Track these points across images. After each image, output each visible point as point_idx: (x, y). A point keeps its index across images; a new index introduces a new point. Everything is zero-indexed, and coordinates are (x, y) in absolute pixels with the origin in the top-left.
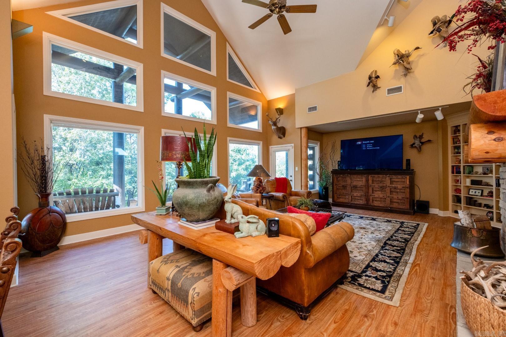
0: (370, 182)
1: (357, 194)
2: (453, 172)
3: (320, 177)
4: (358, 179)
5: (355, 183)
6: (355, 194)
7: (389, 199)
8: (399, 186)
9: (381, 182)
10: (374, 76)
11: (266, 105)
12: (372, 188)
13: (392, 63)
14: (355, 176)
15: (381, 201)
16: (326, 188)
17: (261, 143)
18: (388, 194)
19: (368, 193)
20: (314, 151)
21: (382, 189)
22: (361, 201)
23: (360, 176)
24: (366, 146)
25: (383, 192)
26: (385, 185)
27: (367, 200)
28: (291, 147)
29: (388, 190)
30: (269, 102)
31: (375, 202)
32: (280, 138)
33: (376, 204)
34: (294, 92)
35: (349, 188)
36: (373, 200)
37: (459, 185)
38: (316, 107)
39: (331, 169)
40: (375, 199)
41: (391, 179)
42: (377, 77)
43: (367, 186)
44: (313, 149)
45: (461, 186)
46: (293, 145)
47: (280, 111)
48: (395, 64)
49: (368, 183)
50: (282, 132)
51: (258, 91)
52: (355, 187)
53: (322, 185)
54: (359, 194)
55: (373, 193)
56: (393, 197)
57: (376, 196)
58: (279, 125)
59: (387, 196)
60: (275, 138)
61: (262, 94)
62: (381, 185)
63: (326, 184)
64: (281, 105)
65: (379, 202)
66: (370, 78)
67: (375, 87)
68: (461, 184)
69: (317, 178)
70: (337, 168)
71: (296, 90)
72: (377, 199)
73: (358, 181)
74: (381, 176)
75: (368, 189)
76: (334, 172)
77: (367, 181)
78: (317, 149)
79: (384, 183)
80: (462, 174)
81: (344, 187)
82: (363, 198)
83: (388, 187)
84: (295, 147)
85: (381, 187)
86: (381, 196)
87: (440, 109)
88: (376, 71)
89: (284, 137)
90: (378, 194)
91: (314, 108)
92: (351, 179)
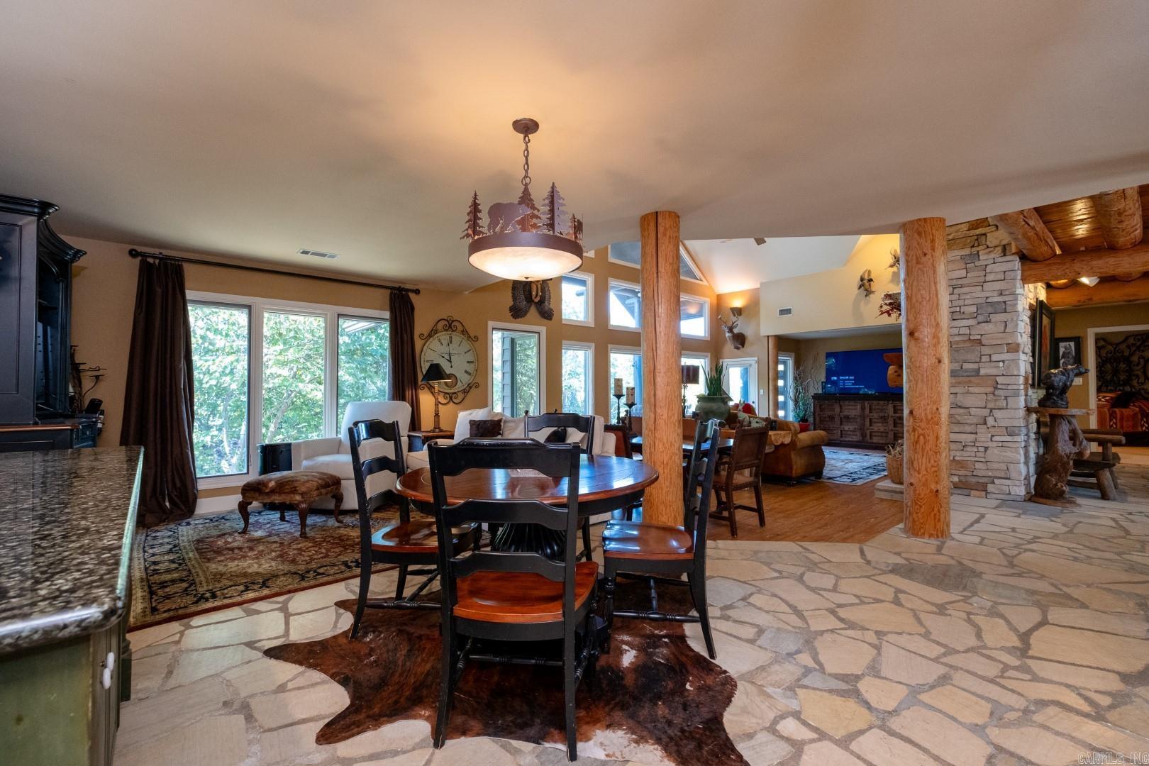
0: (867, 411)
1: (849, 427)
3: (795, 405)
4: (851, 408)
5: (846, 413)
6: (846, 428)
7: (892, 433)
9: (882, 410)
10: (866, 277)
11: (715, 302)
12: (870, 420)
13: (888, 265)
14: (847, 403)
15: (882, 436)
16: (804, 420)
17: (709, 354)
18: (891, 427)
19: (864, 425)
20: (786, 365)
21: (884, 419)
22: (854, 437)
23: (852, 403)
25: (884, 424)
26: (886, 415)
27: (863, 435)
28: (752, 361)
29: (891, 421)
30: (719, 297)
31: (874, 438)
32: (738, 348)
33: (875, 440)
34: (758, 286)
35: (837, 420)
36: (871, 436)
38: (790, 310)
39: (812, 392)
40: (874, 434)
41: (894, 406)
42: (870, 280)
43: (863, 417)
44: (785, 363)
46: (756, 359)
47: (738, 312)
48: (891, 266)
49: (864, 412)
50: (740, 340)
51: (705, 283)
52: (847, 417)
53: (798, 415)
54: (852, 428)
55: (871, 425)
56: (897, 430)
57: (876, 429)
58: (736, 331)
60: (729, 347)
61: (710, 287)
62: (882, 414)
63: (805, 415)
64: (738, 303)
65: (879, 438)
66: (862, 279)
67: (869, 292)
69: (791, 405)
70: (820, 392)
71: (761, 284)
72: (876, 434)
74: (882, 402)
75: (864, 421)
76: (816, 397)
77: (863, 409)
78: (790, 363)
79: (887, 412)
81: (832, 418)
82: (858, 433)
84: (758, 362)
85: (881, 418)
86: (882, 429)
88: (869, 272)
89: (743, 347)
90: (878, 427)
91: (788, 311)
92: (841, 406)
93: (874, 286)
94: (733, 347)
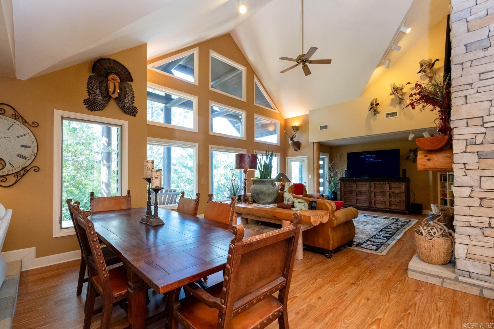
0: (373, 188)
1: (361, 198)
2: (441, 180)
3: (330, 184)
4: (363, 186)
5: (359, 189)
6: (360, 198)
7: (388, 201)
8: (397, 192)
9: (382, 188)
10: (374, 103)
11: (283, 123)
12: (375, 193)
13: (389, 94)
14: (360, 183)
15: (381, 204)
16: (335, 193)
17: (280, 154)
18: (388, 198)
19: (371, 197)
20: (324, 161)
21: (383, 193)
22: (365, 204)
23: (363, 183)
24: (369, 159)
25: (383, 196)
26: (385, 190)
27: (370, 203)
28: (305, 158)
29: (387, 195)
30: (286, 121)
31: (377, 204)
32: (296, 150)
33: (378, 206)
34: (307, 113)
35: (354, 193)
36: (375, 203)
37: (446, 190)
38: (327, 126)
39: (339, 177)
40: (377, 202)
41: (390, 185)
42: (377, 104)
43: (370, 191)
44: (323, 160)
45: (447, 191)
46: (307, 156)
47: (296, 129)
48: (391, 94)
49: (371, 189)
50: (298, 145)
51: (277, 111)
52: (360, 192)
53: (331, 190)
54: (363, 198)
55: (375, 197)
56: (391, 200)
57: (378, 199)
58: (295, 140)
59: (387, 199)
60: (291, 150)
61: (280, 114)
62: (381, 190)
63: (335, 190)
64: (297, 123)
65: (380, 205)
66: (372, 104)
67: (376, 112)
68: (447, 189)
69: (327, 184)
70: (344, 176)
71: (310, 111)
72: (378, 202)
73: (362, 187)
74: (381, 183)
75: (371, 194)
76: (341, 179)
77: (370, 187)
78: (327, 159)
79: (384, 189)
80: (448, 182)
81: (351, 192)
82: (367, 202)
83: (388, 192)
84: (308, 158)
85: (381, 192)
86: (382, 199)
87: (427, 130)
88: (376, 99)
89: (299, 150)
90: (379, 198)
91: (326, 127)
92: (356, 185)
93: (379, 108)
94: (293, 150)
